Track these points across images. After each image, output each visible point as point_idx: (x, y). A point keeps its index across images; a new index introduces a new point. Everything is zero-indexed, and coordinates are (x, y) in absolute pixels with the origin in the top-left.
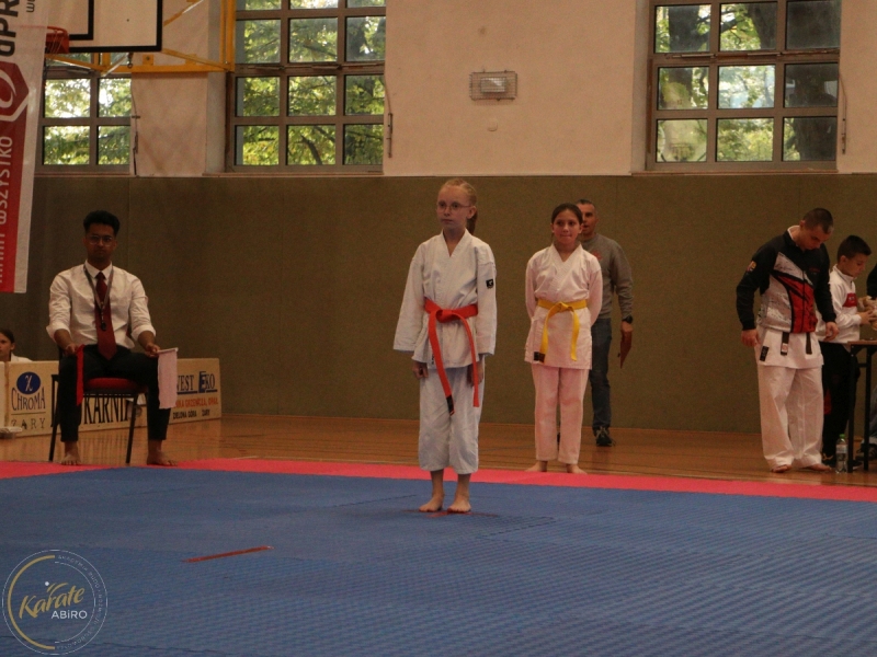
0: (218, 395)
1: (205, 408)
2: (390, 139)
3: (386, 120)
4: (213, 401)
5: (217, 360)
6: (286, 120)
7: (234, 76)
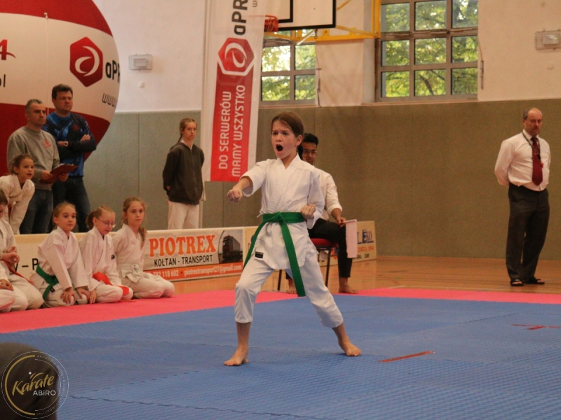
0: (374, 245)
1: (367, 253)
2: (482, 77)
3: (479, 64)
4: (371, 248)
5: (373, 222)
6: (414, 68)
7: (380, 41)
